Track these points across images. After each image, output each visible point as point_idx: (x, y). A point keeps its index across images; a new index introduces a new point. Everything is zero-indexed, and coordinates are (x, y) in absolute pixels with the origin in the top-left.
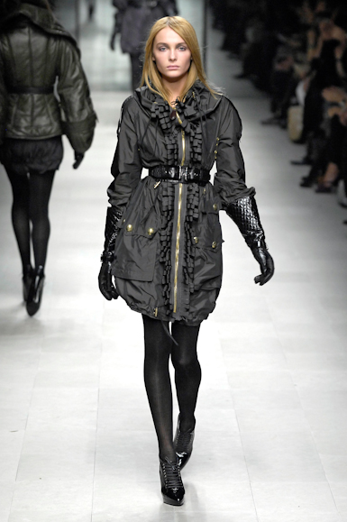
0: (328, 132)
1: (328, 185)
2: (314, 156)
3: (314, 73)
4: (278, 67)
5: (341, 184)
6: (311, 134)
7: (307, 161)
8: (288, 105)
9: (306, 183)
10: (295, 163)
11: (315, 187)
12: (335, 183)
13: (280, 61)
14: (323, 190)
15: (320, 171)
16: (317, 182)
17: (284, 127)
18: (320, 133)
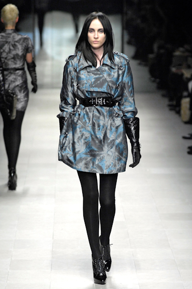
4: (174, 70)
8: (181, 97)
10: (185, 138)
17: (178, 113)
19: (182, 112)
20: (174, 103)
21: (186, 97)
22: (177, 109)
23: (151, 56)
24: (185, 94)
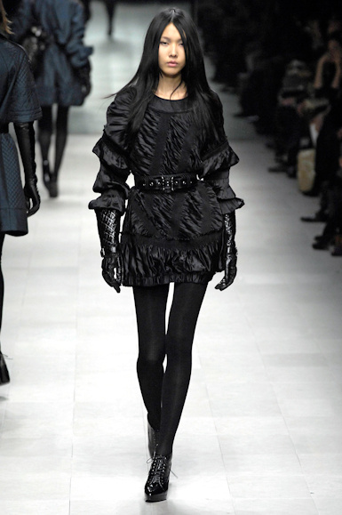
6: (325, 183)
7: (320, 217)
8: (297, 149)
9: (320, 244)
10: (305, 220)
11: (332, 249)
13: (286, 95)
15: (338, 230)
16: (333, 243)
17: (293, 175)
19: (300, 174)
20: (285, 158)
21: (305, 148)
22: (291, 169)
23: (243, 76)
24: (304, 142)
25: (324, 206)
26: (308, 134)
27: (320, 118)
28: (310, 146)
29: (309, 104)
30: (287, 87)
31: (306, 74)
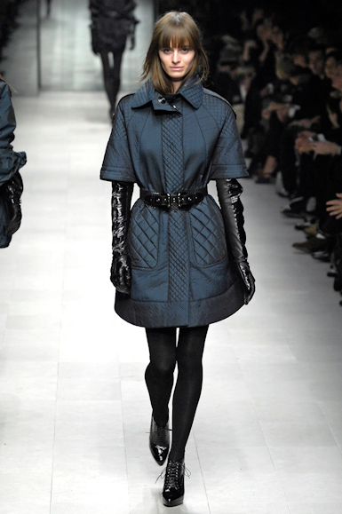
0: (267, 127)
1: (267, 176)
2: (254, 150)
3: (254, 74)
5: (279, 176)
6: (251, 130)
7: (248, 154)
11: (256, 178)
12: (274, 175)
13: (224, 64)
14: (262, 181)
15: (260, 164)
16: (257, 174)
18: (260, 129)
21: (237, 103)
25: (250, 146)
26: (238, 93)
27: (247, 81)
28: (240, 102)
29: (240, 70)
30: (223, 58)
31: (238, 49)
